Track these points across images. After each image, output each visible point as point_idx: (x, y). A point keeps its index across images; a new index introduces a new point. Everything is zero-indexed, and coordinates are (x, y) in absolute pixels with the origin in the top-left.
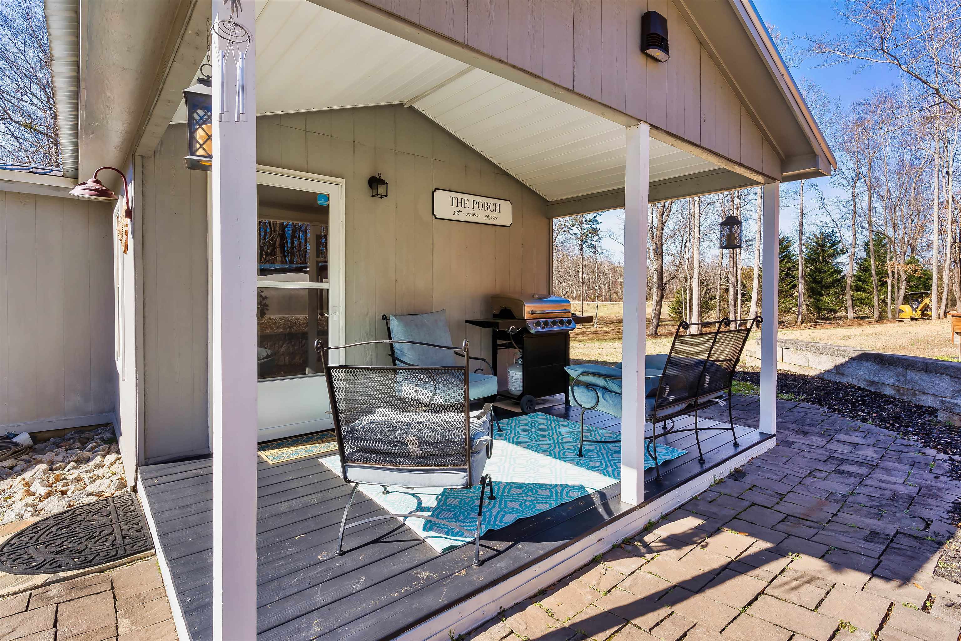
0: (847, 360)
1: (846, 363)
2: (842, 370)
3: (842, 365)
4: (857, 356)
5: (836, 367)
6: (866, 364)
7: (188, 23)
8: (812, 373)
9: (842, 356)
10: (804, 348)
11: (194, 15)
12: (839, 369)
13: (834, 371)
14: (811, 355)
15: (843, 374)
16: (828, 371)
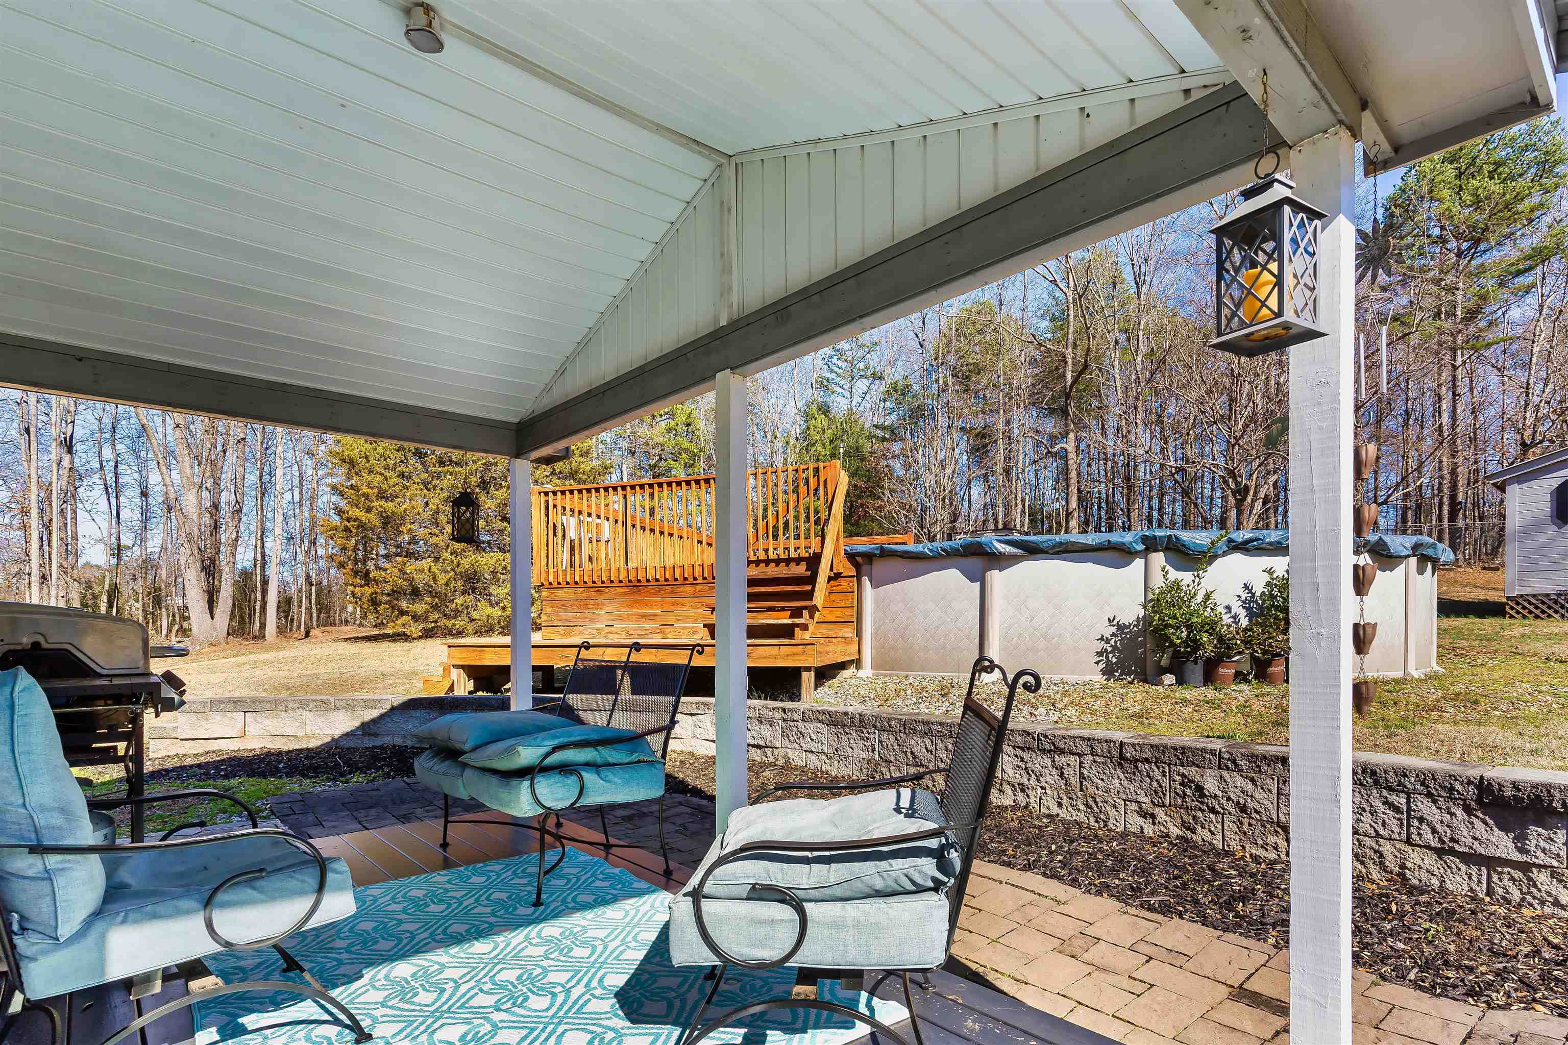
0: (383, 712)
1: (382, 717)
2: (374, 729)
3: (374, 721)
4: (400, 705)
5: (364, 725)
6: (417, 714)
7: (1277, 30)
8: (313, 743)
9: (373, 708)
10: (297, 705)
11: (1286, 53)
12: (366, 728)
13: (360, 732)
14: (309, 715)
15: (376, 735)
16: (347, 735)
